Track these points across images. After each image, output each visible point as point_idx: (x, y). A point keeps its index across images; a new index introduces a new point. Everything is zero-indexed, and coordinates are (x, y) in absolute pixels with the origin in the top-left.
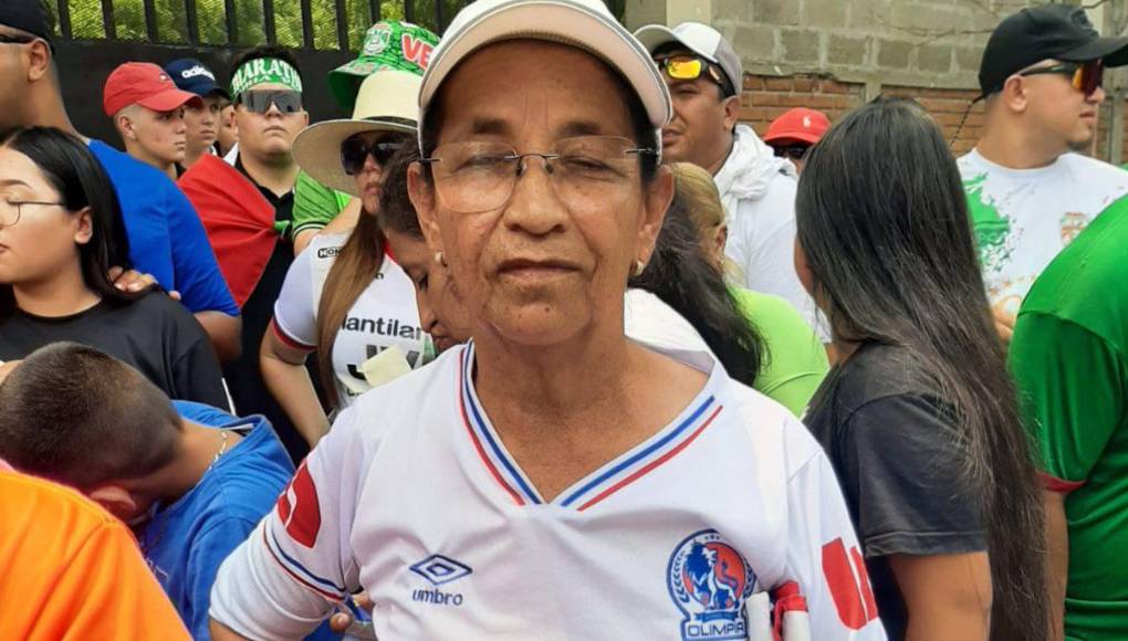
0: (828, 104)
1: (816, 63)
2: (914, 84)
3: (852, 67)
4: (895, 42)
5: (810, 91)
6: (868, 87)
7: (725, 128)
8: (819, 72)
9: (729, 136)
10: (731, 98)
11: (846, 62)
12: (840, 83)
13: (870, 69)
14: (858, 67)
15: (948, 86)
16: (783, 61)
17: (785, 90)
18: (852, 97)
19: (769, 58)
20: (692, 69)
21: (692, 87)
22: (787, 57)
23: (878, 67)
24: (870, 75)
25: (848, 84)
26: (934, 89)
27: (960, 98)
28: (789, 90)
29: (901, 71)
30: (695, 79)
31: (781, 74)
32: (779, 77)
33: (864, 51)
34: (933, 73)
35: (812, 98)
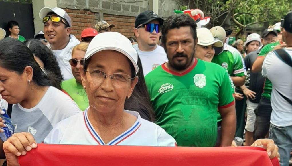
0: (89, 18)
1: (86, 6)
2: (112, 14)
3: (95, 8)
4: (106, 2)
5: (84, 14)
6: (100, 13)
7: (67, 35)
8: (86, 9)
9: (69, 38)
10: (68, 27)
11: (94, 6)
12: (92, 12)
13: (100, 9)
14: (97, 8)
15: (120, 15)
16: (77, 5)
17: (77, 13)
18: (96, 16)
19: (73, 4)
20: (57, 20)
21: (58, 24)
22: (77, 4)
23: (102, 9)
24: (100, 11)
25: (95, 13)
26: (117, 15)
27: (124, 18)
28: (79, 13)
29: (108, 10)
30: (58, 22)
31: (76, 9)
32: (76, 10)
33: (98, 4)
34: (117, 11)
35: (85, 16)
